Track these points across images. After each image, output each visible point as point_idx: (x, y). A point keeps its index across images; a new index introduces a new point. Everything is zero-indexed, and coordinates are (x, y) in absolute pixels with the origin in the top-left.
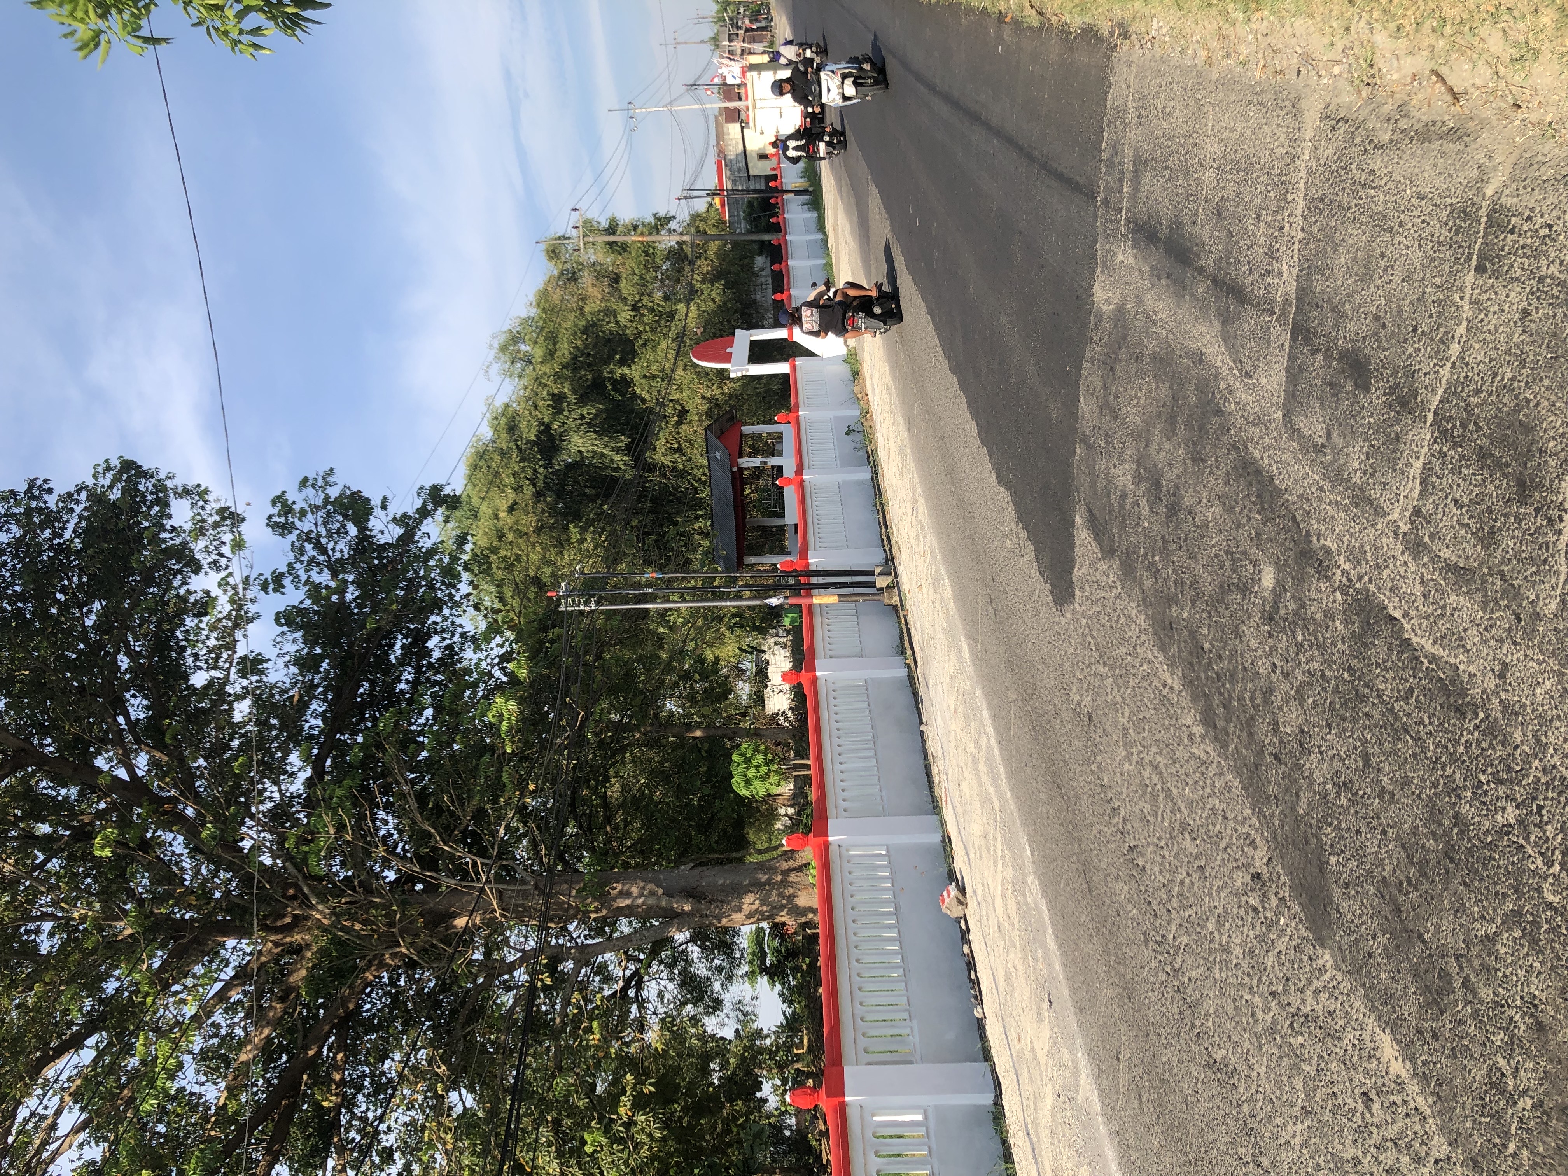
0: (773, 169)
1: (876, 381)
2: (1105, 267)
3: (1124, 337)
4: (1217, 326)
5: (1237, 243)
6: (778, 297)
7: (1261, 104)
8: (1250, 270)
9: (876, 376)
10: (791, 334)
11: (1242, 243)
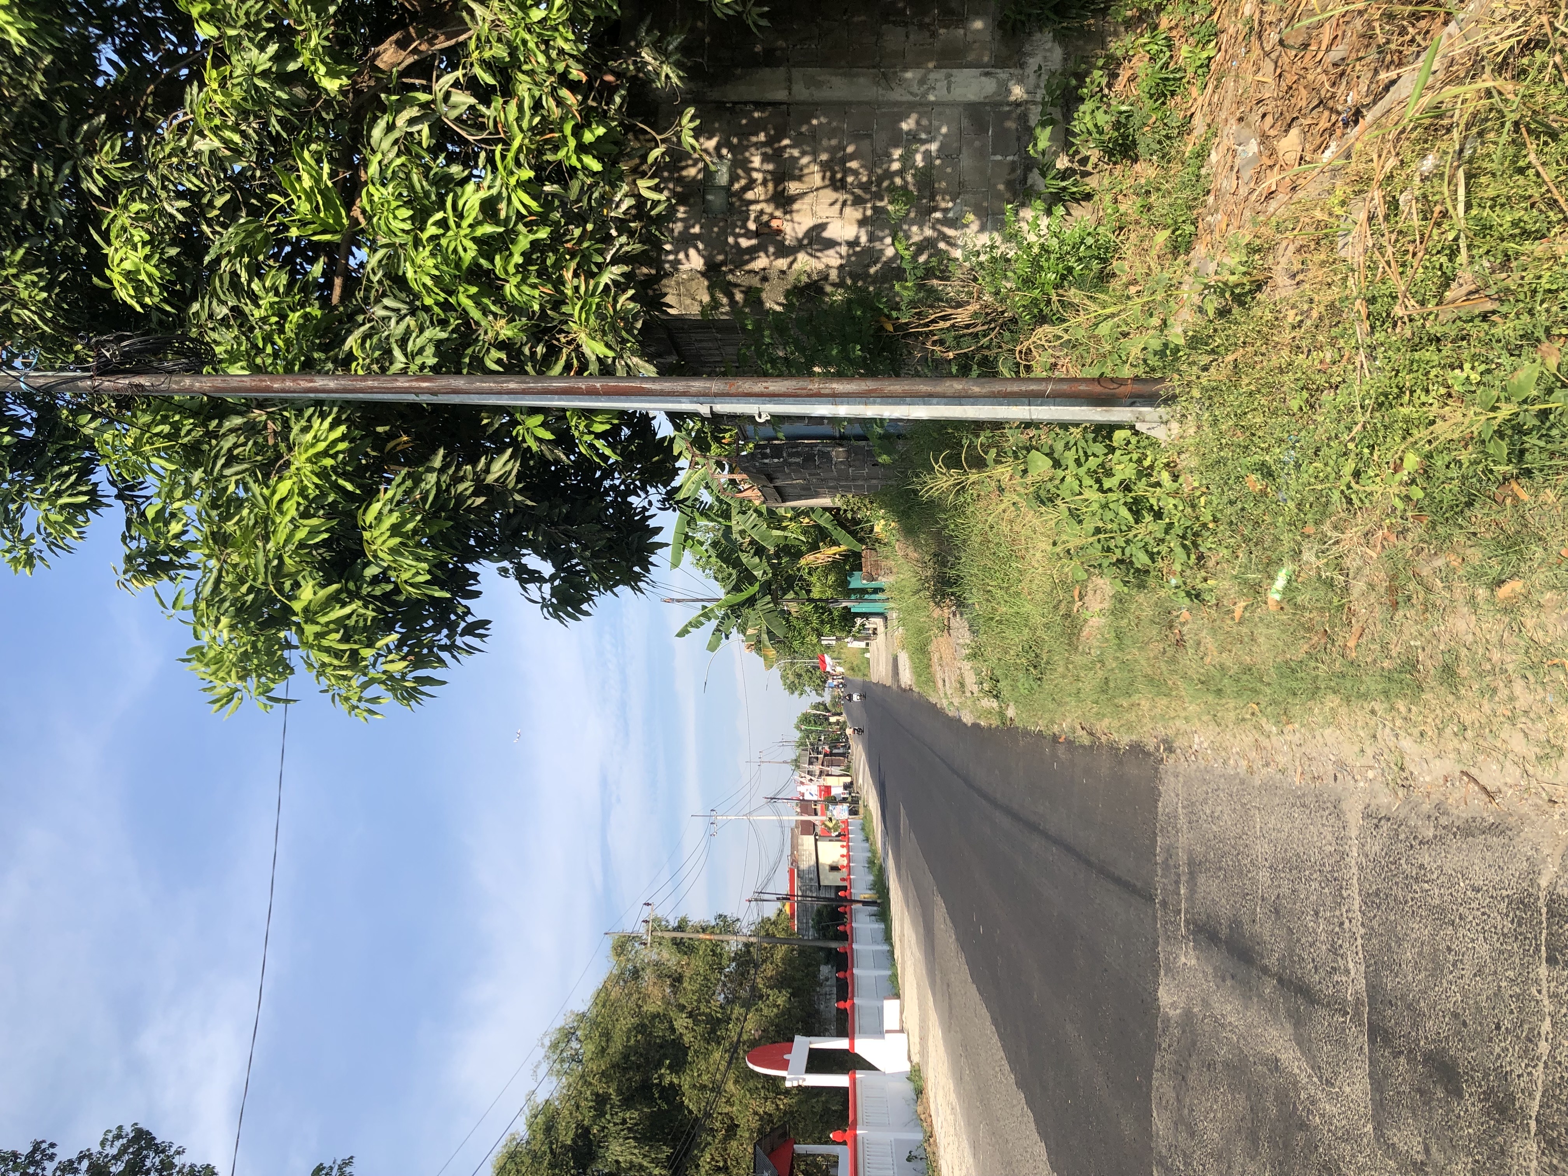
0: (843, 880)
1: (940, 1100)
2: (1168, 970)
3: (1194, 1043)
4: (1289, 1028)
5: (1298, 940)
6: (841, 1005)
7: (1304, 805)
8: (1316, 967)
9: (941, 1093)
10: (852, 1044)
11: (1303, 940)
